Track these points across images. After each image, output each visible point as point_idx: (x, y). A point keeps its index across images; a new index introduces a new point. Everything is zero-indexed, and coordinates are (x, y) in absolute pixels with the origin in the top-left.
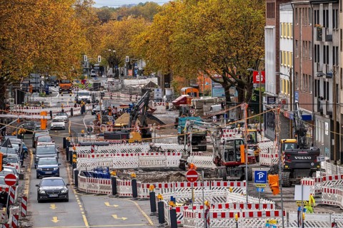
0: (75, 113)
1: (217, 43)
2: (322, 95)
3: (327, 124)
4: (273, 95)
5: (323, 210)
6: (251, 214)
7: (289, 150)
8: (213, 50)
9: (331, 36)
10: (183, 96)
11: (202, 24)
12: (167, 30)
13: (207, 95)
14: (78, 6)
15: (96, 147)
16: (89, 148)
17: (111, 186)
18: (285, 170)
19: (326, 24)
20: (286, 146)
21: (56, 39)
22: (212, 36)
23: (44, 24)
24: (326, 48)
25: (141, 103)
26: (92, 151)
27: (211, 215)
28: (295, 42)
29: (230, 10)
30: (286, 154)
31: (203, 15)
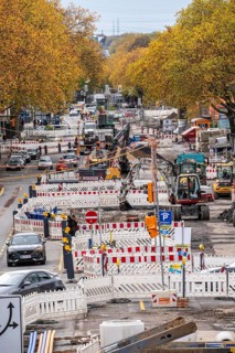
0: (63, 149)
1: (213, 71)
6: (153, 259)
10: (193, 128)
11: (197, 51)
12: (161, 57)
13: (216, 127)
14: (79, 32)
15: (64, 185)
16: (57, 186)
17: (42, 227)
21: (37, 69)
22: (207, 64)
23: (25, 54)
25: (120, 136)
26: (60, 189)
27: (110, 260)
31: (199, 41)
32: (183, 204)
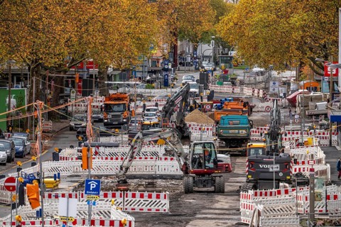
7: (255, 157)
8: (296, 35)
10: (300, 91)
20: (252, 151)
26: (96, 153)
30: (250, 161)
32: (198, 174)
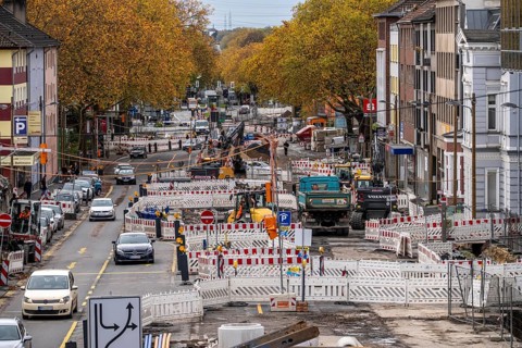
0: (173, 147)
1: (331, 68)
2: (422, 126)
3: (426, 158)
4: (383, 126)
5: (377, 255)
6: (271, 261)
7: (363, 189)
9: (429, 60)
10: (308, 127)
11: (315, 47)
12: (277, 53)
13: (332, 126)
14: (192, 26)
15: (176, 184)
16: (168, 185)
17: (154, 227)
18: (358, 211)
19: (425, 48)
20: (360, 183)
21: (148, 63)
22: (325, 60)
23: (137, 47)
24: (425, 73)
25: (233, 134)
26: (171, 188)
27: (227, 262)
28: (401, 66)
29: (346, 30)
30: (359, 192)
31: (317, 37)
